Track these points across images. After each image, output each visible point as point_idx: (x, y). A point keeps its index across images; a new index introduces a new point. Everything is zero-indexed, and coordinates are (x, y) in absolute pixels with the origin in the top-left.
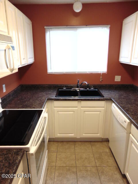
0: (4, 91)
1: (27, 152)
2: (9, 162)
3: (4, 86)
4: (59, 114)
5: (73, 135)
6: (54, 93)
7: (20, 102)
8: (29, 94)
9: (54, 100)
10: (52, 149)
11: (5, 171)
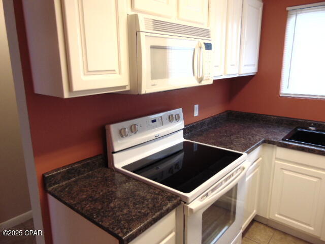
0: (196, 114)
1: (185, 203)
2: (155, 205)
3: (196, 106)
4: (284, 174)
5: (312, 229)
6: (284, 133)
7: (215, 135)
8: (236, 127)
9: (278, 146)
10: (259, 237)
11: (145, 212)
